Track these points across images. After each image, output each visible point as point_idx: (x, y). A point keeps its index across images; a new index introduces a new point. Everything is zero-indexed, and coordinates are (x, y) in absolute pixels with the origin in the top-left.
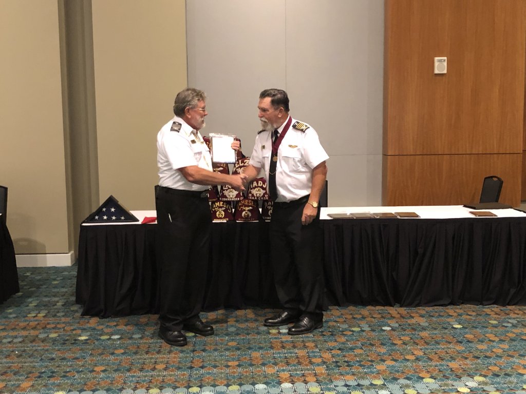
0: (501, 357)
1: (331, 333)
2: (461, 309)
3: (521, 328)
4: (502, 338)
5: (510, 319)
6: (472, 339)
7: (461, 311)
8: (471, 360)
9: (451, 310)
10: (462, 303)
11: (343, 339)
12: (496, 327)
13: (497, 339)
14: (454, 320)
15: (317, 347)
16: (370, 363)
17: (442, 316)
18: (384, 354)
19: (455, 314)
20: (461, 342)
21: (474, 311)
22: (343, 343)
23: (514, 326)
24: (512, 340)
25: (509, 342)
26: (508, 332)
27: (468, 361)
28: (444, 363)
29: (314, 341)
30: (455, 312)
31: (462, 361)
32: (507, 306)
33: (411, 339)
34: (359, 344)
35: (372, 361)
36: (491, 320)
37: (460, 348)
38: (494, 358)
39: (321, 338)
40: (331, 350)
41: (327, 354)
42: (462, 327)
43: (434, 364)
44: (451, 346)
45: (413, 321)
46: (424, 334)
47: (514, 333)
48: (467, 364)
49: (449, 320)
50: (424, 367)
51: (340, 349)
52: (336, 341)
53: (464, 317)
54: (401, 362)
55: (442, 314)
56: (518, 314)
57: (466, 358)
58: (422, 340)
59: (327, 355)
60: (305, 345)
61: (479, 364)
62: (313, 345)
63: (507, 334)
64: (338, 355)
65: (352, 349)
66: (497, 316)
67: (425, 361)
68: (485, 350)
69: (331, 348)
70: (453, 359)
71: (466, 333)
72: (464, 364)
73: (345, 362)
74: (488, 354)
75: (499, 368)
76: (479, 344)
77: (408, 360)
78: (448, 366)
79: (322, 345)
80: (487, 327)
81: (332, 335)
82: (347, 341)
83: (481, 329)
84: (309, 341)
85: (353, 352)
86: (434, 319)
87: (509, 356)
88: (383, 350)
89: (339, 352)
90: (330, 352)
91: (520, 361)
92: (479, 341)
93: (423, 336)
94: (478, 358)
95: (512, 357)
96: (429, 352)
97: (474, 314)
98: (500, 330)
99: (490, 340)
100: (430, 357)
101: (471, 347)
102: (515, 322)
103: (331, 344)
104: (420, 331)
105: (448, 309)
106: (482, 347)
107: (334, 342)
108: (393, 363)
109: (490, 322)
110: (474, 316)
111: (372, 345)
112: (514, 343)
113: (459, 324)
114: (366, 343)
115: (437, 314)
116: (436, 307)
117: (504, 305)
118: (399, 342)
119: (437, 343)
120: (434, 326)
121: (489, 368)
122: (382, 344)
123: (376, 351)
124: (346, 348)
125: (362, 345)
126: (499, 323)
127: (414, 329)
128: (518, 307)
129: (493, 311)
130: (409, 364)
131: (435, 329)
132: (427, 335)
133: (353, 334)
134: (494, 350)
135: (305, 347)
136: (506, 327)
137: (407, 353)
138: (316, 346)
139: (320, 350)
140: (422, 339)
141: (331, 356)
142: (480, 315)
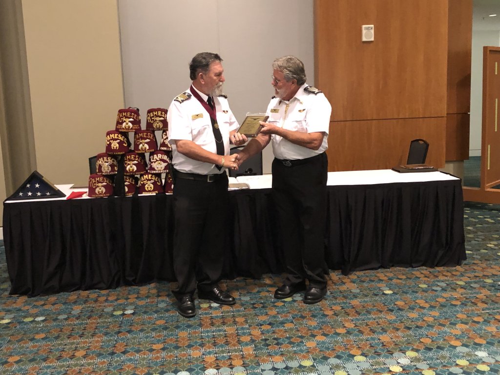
0: (432, 327)
1: (262, 305)
2: (391, 272)
3: (450, 291)
4: (433, 303)
5: (438, 281)
6: (402, 306)
7: (391, 275)
8: (403, 332)
9: (382, 274)
10: (393, 266)
11: (274, 312)
12: (426, 292)
13: (427, 306)
14: (385, 285)
15: (247, 323)
16: (300, 340)
17: (373, 281)
18: (315, 328)
19: (386, 278)
20: (392, 311)
21: (403, 275)
22: (274, 317)
23: (444, 290)
24: (443, 306)
25: (439, 308)
26: (438, 296)
27: (400, 333)
28: (375, 336)
29: (245, 316)
30: (385, 276)
31: (394, 333)
32: (436, 268)
33: (343, 309)
34: (290, 317)
35: (302, 337)
36: (421, 283)
37: (392, 317)
38: (426, 328)
39: (252, 312)
40: (261, 325)
41: (257, 330)
42: (392, 292)
43: (365, 337)
44: (382, 315)
45: (344, 288)
46: (355, 302)
47: (444, 298)
48: (398, 337)
49: (379, 285)
50: (355, 342)
51: (270, 324)
52: (267, 314)
53: (395, 281)
54: (332, 337)
55: (372, 279)
56: (446, 276)
57: (397, 330)
58: (353, 310)
59: (256, 332)
60: (235, 321)
61: (410, 336)
62: (244, 319)
63: (437, 299)
64: (268, 331)
65: (282, 323)
66: (426, 279)
67: (356, 335)
68: (416, 319)
69: (261, 323)
70: (384, 330)
71: (397, 300)
72: (396, 337)
73: (275, 339)
74: (419, 324)
75: (431, 340)
76: (410, 312)
77: (338, 334)
78: (379, 339)
79: (252, 319)
80: (417, 292)
81: (263, 307)
82: (278, 313)
83: (411, 294)
84: (240, 315)
85: (283, 326)
86: (365, 285)
87: (440, 325)
88: (313, 323)
89: (269, 327)
90: (260, 328)
91: (452, 331)
92: (410, 308)
93: (355, 305)
94: (409, 328)
95: (444, 325)
96: (360, 324)
97: (404, 277)
98: (430, 294)
99: (421, 307)
100: (361, 329)
101: (402, 316)
102: (444, 285)
103: (262, 318)
104: (351, 299)
105: (378, 273)
106: (414, 315)
107: (265, 315)
108: (324, 338)
109: (419, 286)
110: (404, 279)
111: (303, 317)
112: (445, 309)
113: (390, 289)
114: (297, 315)
115: (368, 279)
116: (367, 271)
117: (432, 266)
118: (330, 313)
119: (369, 312)
120: (365, 293)
121: (421, 340)
122: (314, 316)
123: (306, 324)
124: (277, 321)
125: (293, 318)
126: (428, 286)
127: (345, 297)
128: (446, 268)
129: (422, 273)
130: (339, 338)
131: (366, 296)
132: (358, 303)
133: (284, 305)
134: (425, 318)
135: (235, 323)
136: (436, 291)
137: (337, 325)
138: (246, 321)
139: (250, 326)
140: (354, 308)
141: (260, 333)
142: (410, 279)
